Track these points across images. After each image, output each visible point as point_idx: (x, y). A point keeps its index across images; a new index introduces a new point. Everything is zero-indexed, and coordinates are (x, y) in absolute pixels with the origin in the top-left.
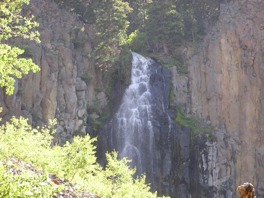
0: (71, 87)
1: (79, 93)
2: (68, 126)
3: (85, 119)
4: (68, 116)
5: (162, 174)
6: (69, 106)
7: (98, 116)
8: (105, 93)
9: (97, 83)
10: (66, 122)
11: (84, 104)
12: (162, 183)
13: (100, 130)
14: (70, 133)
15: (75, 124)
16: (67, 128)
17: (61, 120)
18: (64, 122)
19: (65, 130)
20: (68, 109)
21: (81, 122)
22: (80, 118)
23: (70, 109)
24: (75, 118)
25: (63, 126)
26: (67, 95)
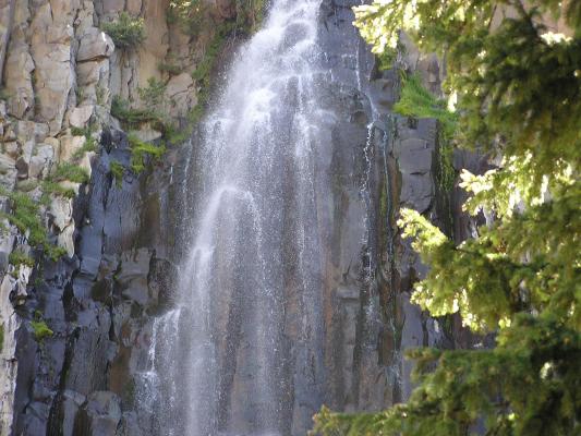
0: (58, 49)
1: (86, 67)
2: (34, 154)
3: (97, 135)
4: (39, 129)
5: (337, 266)
6: (45, 103)
7: (158, 135)
8: (194, 76)
10: (28, 146)
11: (100, 95)
12: (334, 292)
13: (155, 168)
14: (39, 176)
15: (61, 151)
16: (27, 160)
17: (10, 140)
18: (19, 145)
19: (22, 167)
20: (44, 112)
21: (80, 141)
22: (76, 132)
23: (49, 109)
24: (62, 133)
25: (14, 155)
26: (43, 72)
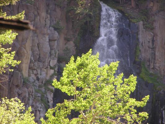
0: (45, 37)
1: (52, 43)
2: (41, 75)
3: (56, 69)
4: (41, 64)
8: (74, 43)
9: (67, 32)
10: (39, 71)
11: (55, 53)
14: (42, 82)
15: (47, 74)
16: (39, 77)
17: (35, 69)
19: (38, 79)
20: (41, 59)
21: (52, 71)
22: (51, 68)
23: (43, 58)
24: (47, 68)
25: (36, 75)
26: (41, 45)
